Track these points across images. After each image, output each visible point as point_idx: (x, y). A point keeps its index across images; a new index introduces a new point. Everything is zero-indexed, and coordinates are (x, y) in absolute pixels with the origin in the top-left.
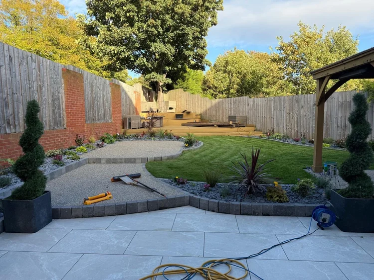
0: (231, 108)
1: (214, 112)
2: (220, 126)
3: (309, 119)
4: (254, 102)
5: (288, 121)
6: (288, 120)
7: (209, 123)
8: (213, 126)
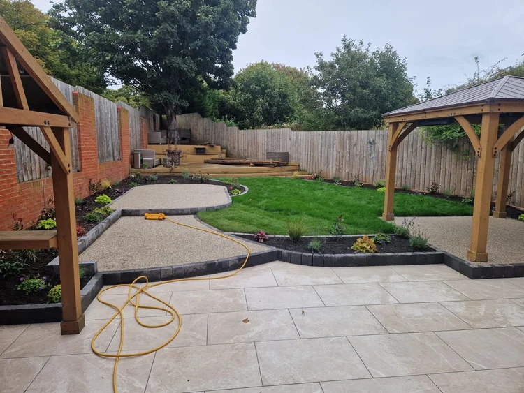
0: (268, 142)
1: (246, 147)
2: (256, 165)
3: (363, 159)
4: (297, 136)
5: (338, 161)
6: (338, 159)
7: (242, 161)
8: (248, 164)
